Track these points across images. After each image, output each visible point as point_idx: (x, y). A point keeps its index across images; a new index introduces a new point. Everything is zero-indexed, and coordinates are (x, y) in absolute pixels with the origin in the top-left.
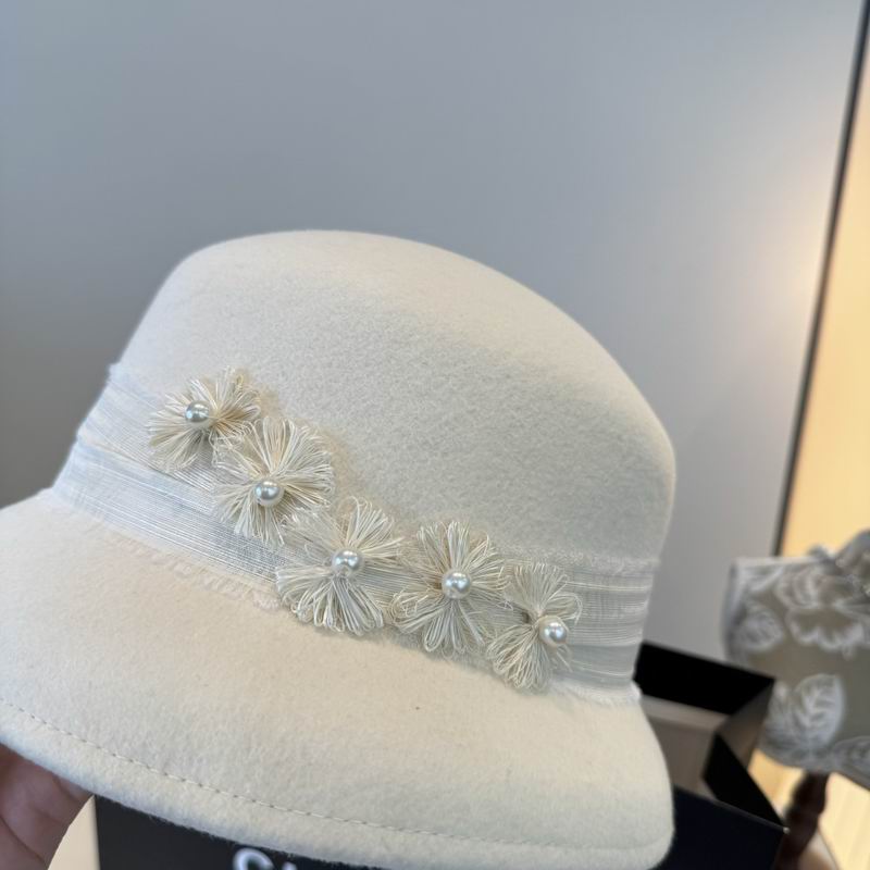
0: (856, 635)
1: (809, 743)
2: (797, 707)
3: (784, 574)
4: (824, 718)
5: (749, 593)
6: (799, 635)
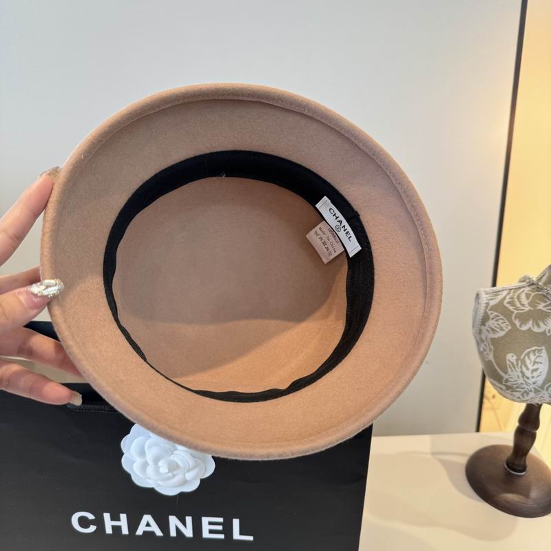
1: (532, 386)
2: (523, 367)
3: (509, 294)
4: (539, 371)
5: (489, 307)
6: (520, 326)
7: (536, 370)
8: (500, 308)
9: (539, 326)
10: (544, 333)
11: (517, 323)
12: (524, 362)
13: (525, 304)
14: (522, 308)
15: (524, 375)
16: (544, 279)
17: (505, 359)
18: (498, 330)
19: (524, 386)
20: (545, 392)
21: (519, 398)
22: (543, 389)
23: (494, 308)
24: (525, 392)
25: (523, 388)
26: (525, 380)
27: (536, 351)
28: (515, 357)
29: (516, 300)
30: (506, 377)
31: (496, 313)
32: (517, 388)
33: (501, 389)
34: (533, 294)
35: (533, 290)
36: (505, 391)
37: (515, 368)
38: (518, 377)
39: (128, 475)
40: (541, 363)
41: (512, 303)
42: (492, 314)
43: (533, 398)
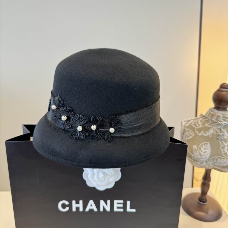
0: (211, 131)
1: (204, 160)
3: (194, 121)
4: (207, 152)
5: (186, 127)
6: (198, 134)
7: (205, 152)
8: (190, 127)
9: (206, 133)
10: (208, 136)
11: (197, 132)
12: (200, 149)
13: (200, 124)
14: (199, 126)
15: (200, 154)
16: (208, 114)
17: (192, 148)
18: (189, 136)
19: (201, 159)
20: (210, 162)
21: (199, 165)
23: (188, 127)
26: (201, 156)
27: (205, 144)
28: (196, 147)
30: (193, 155)
31: (188, 129)
32: (198, 160)
33: (191, 161)
34: (203, 120)
35: (203, 119)
36: (193, 162)
37: (196, 151)
38: (198, 155)
39: (85, 182)
40: (207, 149)
41: (195, 125)
42: (187, 129)
43: (205, 165)
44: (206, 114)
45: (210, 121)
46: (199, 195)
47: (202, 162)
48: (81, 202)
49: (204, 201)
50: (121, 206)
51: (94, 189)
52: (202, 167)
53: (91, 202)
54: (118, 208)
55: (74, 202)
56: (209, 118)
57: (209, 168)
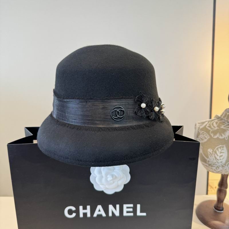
0: (228, 133)
1: (220, 164)
2: (215, 154)
3: (208, 123)
4: (223, 157)
5: (200, 129)
6: (214, 136)
7: (222, 156)
8: (205, 129)
9: (222, 136)
10: (224, 139)
11: (212, 135)
12: (216, 152)
13: (215, 126)
14: (214, 128)
15: (216, 158)
16: (224, 115)
17: (207, 152)
18: (204, 139)
19: (217, 164)
20: (226, 167)
21: (215, 170)
22: (226, 165)
23: (202, 129)
24: (217, 167)
25: (216, 165)
26: (216, 161)
27: (221, 147)
28: (212, 150)
29: (211, 125)
30: (208, 159)
31: (203, 132)
32: (213, 165)
33: (207, 166)
34: (219, 122)
36: (208, 167)
37: (212, 155)
38: (213, 159)
39: (92, 185)
40: (224, 153)
41: (210, 127)
42: (201, 132)
43: (221, 170)
44: (222, 115)
45: (227, 123)
46: (215, 203)
47: (218, 167)
48: (88, 207)
49: (221, 209)
50: (131, 210)
51: (102, 193)
52: (218, 172)
53: (99, 207)
54: (128, 212)
55: (81, 208)
56: (225, 120)
57: (226, 174)
